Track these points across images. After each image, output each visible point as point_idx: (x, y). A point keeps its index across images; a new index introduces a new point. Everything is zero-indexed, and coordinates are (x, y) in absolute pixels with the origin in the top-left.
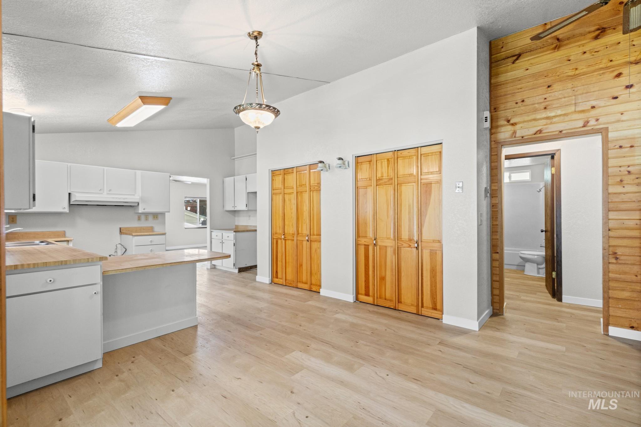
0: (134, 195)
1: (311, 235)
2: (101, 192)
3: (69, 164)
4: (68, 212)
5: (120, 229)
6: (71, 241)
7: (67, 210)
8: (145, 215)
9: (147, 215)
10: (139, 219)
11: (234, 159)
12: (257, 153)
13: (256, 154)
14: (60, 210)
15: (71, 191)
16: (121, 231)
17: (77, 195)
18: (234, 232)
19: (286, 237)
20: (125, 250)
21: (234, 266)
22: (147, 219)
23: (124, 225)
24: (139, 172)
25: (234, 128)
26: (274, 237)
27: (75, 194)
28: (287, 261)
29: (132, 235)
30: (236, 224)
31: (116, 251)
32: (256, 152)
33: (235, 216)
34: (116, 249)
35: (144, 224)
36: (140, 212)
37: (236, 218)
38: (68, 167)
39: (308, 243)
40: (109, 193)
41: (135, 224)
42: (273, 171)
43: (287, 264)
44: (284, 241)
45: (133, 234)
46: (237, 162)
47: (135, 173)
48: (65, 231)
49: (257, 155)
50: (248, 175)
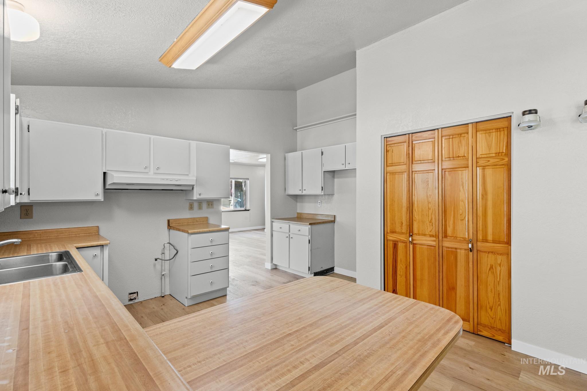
0: (188, 175)
1: (477, 241)
2: (146, 171)
3: (105, 130)
4: (103, 200)
5: (169, 221)
6: (107, 245)
7: (101, 198)
8: (199, 202)
9: (200, 202)
10: (191, 207)
11: (296, 130)
12: (357, 113)
13: (355, 115)
14: (91, 197)
15: (107, 169)
16: (170, 225)
17: (115, 175)
18: (310, 224)
19: (415, 240)
20: (176, 252)
21: (309, 270)
22: (200, 208)
23: (172, 217)
24: (194, 144)
25: (296, 91)
26: (389, 238)
27: (113, 174)
28: (418, 277)
29: (188, 233)
30: (298, 211)
31: (163, 252)
32: (356, 111)
33: (297, 202)
34: (164, 249)
35: (197, 214)
36: (195, 198)
37: (298, 204)
38: (102, 135)
39: (471, 254)
40: (158, 172)
41: (186, 215)
42: (387, 138)
43: (418, 283)
44: (411, 246)
45: (189, 231)
46: (299, 133)
47: (190, 144)
48: (98, 227)
49: (357, 116)
50: (323, 148)
